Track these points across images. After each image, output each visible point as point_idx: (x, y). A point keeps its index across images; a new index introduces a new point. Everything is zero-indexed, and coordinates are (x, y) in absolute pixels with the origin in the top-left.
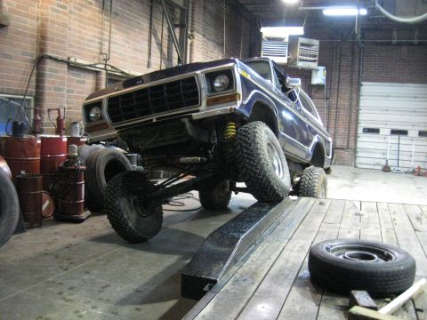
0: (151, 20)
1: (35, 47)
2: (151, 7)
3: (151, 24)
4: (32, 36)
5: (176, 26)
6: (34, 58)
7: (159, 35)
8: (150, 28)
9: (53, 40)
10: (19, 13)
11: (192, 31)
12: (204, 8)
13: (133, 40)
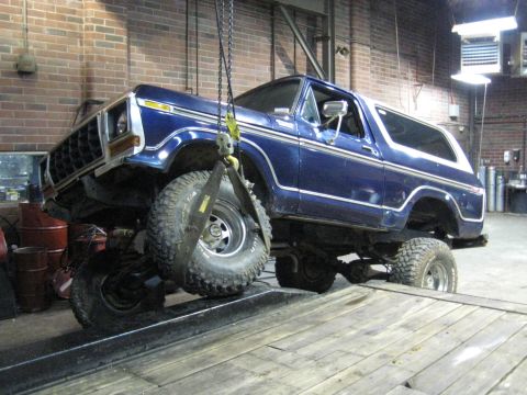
0: (273, 36)
1: (80, 91)
2: (272, 20)
3: (273, 42)
4: (73, 79)
5: (318, 39)
6: (79, 105)
7: (290, 55)
8: (272, 47)
9: (102, 80)
10: (53, 55)
11: (351, 43)
12: (372, 9)
13: (243, 65)
